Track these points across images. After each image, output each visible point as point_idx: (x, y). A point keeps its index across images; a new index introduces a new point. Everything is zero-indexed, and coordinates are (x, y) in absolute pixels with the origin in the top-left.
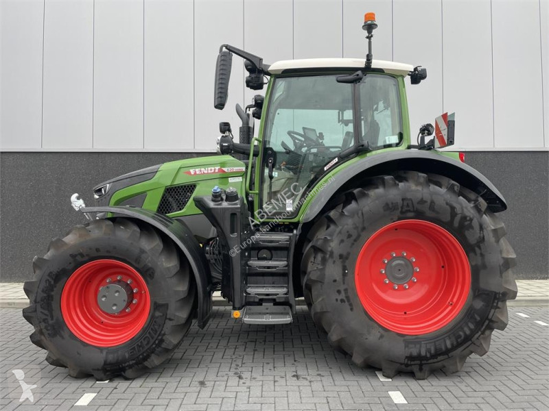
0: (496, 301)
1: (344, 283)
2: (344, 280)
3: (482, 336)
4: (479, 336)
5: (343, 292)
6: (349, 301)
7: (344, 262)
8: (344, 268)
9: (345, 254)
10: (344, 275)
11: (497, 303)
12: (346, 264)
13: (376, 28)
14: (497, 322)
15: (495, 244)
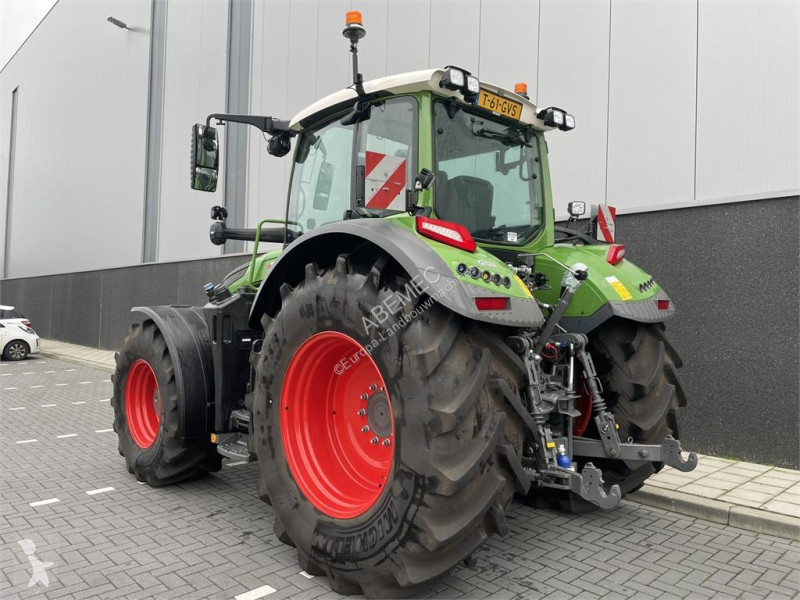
0: (420, 491)
1: (267, 417)
2: (267, 413)
3: (401, 549)
4: (397, 547)
5: (266, 430)
6: (271, 444)
7: (267, 388)
8: (269, 397)
9: (268, 376)
10: (268, 406)
11: (422, 496)
12: (271, 391)
13: (363, 36)
14: (424, 532)
15: (421, 383)
